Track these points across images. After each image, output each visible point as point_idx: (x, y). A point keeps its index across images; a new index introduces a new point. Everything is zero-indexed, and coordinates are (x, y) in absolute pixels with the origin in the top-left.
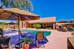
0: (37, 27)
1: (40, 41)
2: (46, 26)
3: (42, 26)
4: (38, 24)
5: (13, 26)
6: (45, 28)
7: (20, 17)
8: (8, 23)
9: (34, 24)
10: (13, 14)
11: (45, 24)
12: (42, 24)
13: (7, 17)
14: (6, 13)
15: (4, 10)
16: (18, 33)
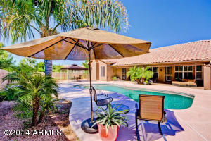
0: (139, 77)
1: (150, 122)
2: (173, 76)
3: (155, 75)
4: (143, 68)
5: (76, 73)
6: (170, 83)
7: (92, 51)
8: (68, 66)
9: (131, 69)
10: (77, 43)
11: (169, 69)
12: (155, 69)
13: (65, 52)
14: (64, 44)
15: (62, 37)
16: (89, 91)
